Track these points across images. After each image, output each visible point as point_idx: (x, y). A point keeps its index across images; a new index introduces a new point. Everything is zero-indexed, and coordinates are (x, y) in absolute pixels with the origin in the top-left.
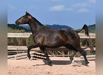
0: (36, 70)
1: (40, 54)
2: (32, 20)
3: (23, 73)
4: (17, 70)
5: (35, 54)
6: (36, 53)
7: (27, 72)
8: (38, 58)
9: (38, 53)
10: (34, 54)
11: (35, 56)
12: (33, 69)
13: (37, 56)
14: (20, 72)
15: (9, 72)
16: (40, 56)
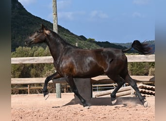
0: (145, 113)
1: (151, 87)
2: (51, 37)
3: (125, 117)
4: (115, 114)
5: (143, 88)
6: (144, 85)
7: (131, 116)
8: (148, 93)
9: (148, 86)
10: (141, 88)
11: (144, 90)
12: (141, 111)
13: (147, 91)
14: (121, 117)
15: (104, 116)
16: (150, 91)
